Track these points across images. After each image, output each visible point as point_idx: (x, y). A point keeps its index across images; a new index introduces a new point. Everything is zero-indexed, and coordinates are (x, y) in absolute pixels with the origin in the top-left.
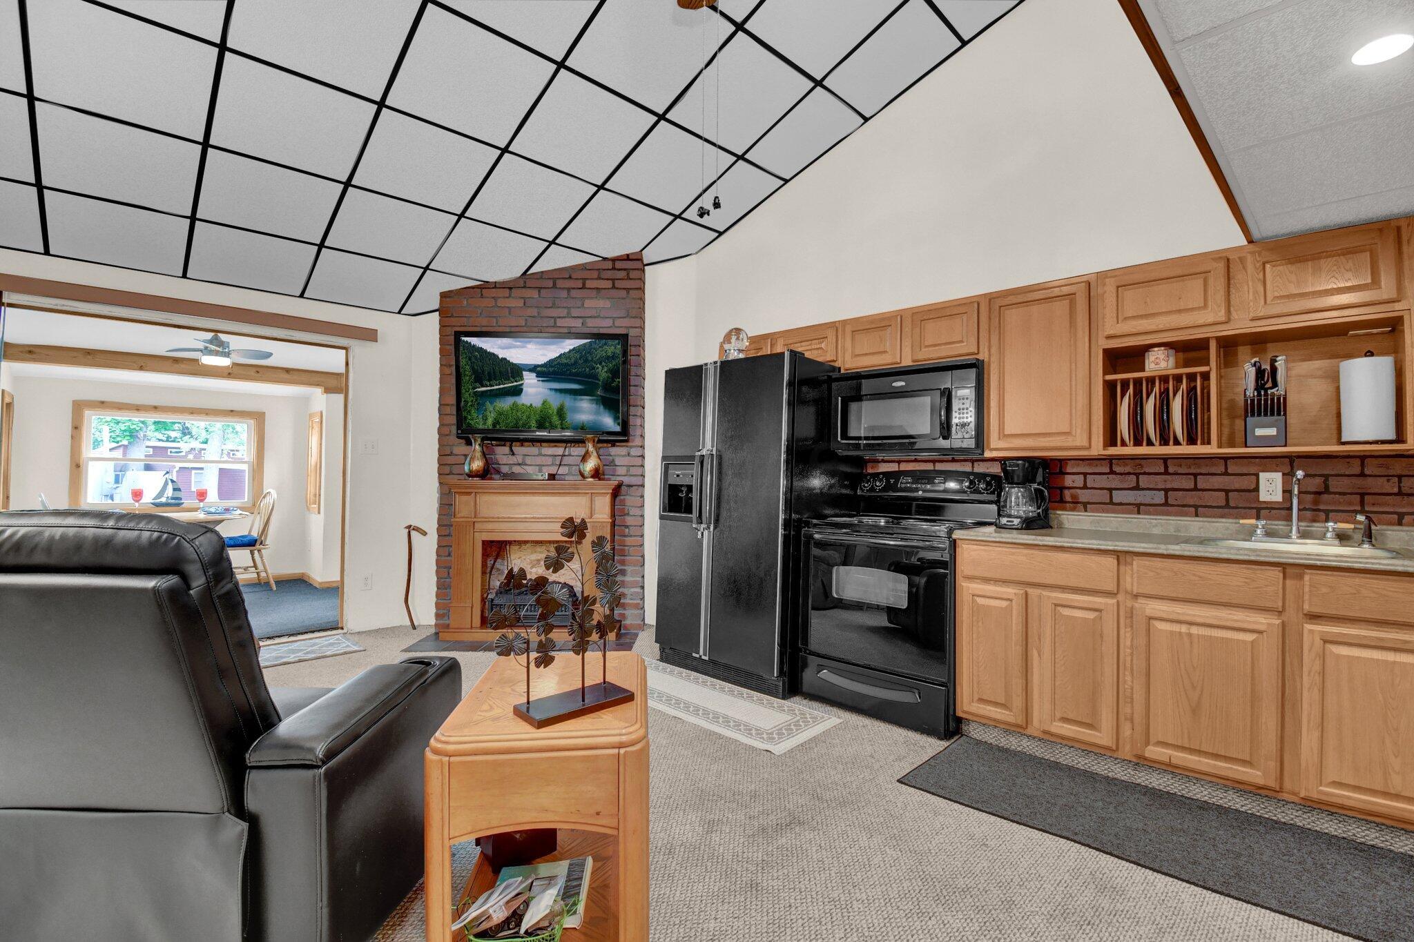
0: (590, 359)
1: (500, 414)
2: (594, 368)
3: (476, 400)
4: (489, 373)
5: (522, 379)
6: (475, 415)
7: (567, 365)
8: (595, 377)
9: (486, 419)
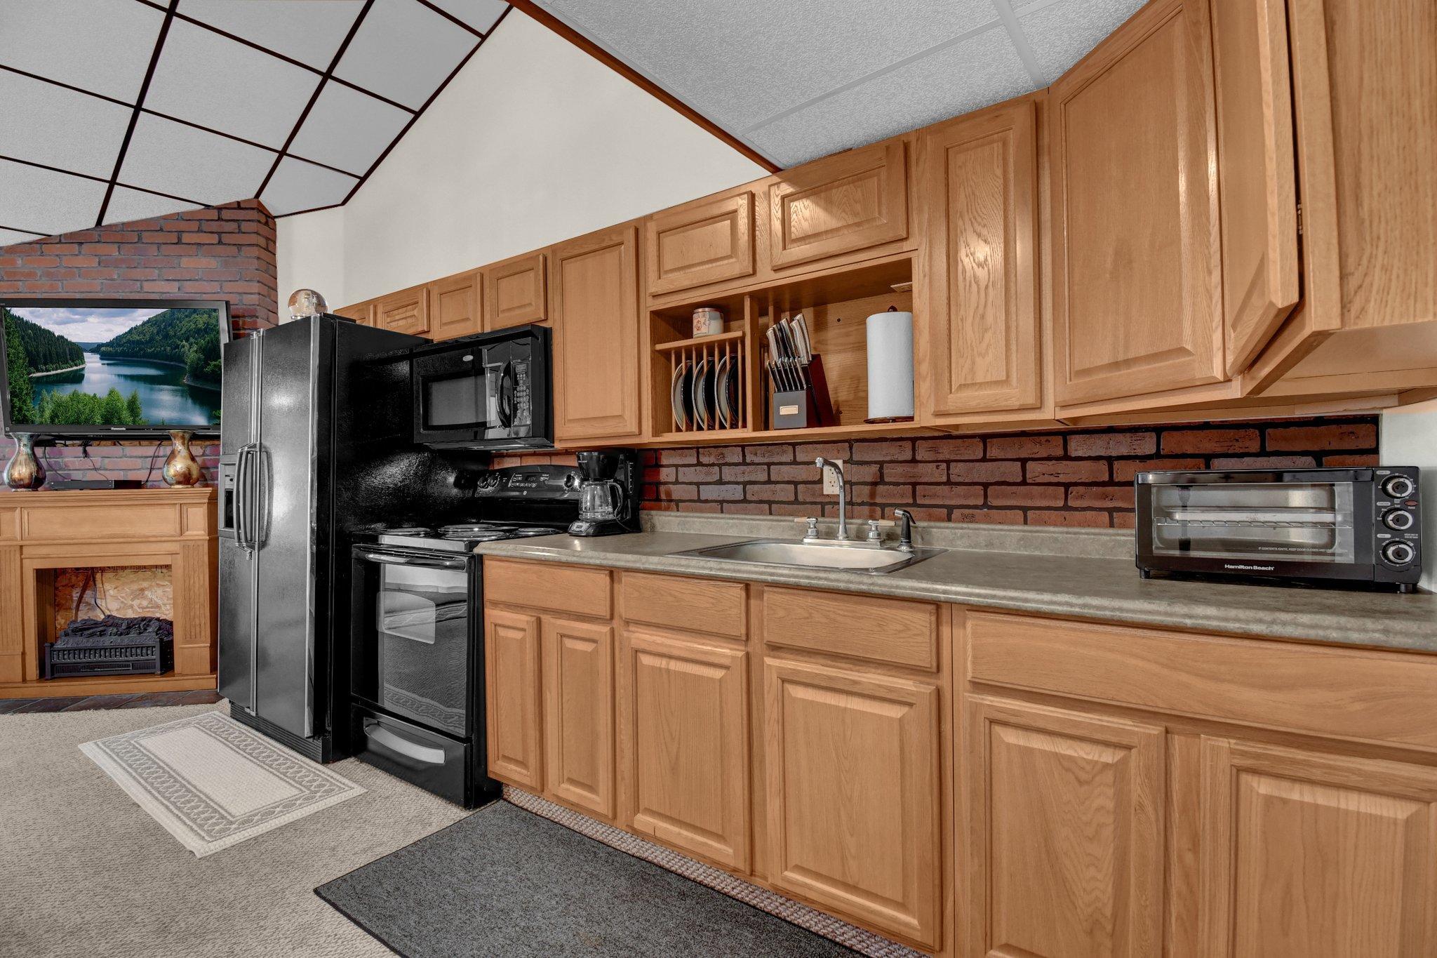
0: (172, 333)
1: (59, 405)
2: (177, 347)
3: (32, 388)
4: (45, 355)
5: (83, 362)
6: (31, 405)
7: (139, 342)
8: (180, 358)
9: (43, 411)
